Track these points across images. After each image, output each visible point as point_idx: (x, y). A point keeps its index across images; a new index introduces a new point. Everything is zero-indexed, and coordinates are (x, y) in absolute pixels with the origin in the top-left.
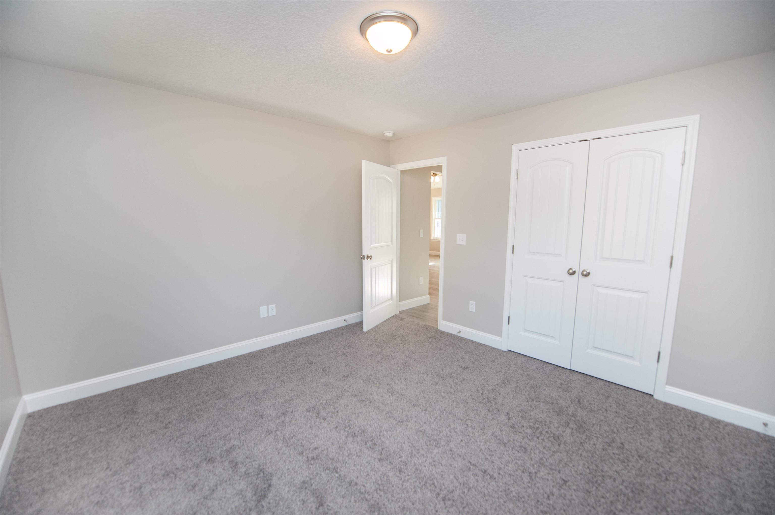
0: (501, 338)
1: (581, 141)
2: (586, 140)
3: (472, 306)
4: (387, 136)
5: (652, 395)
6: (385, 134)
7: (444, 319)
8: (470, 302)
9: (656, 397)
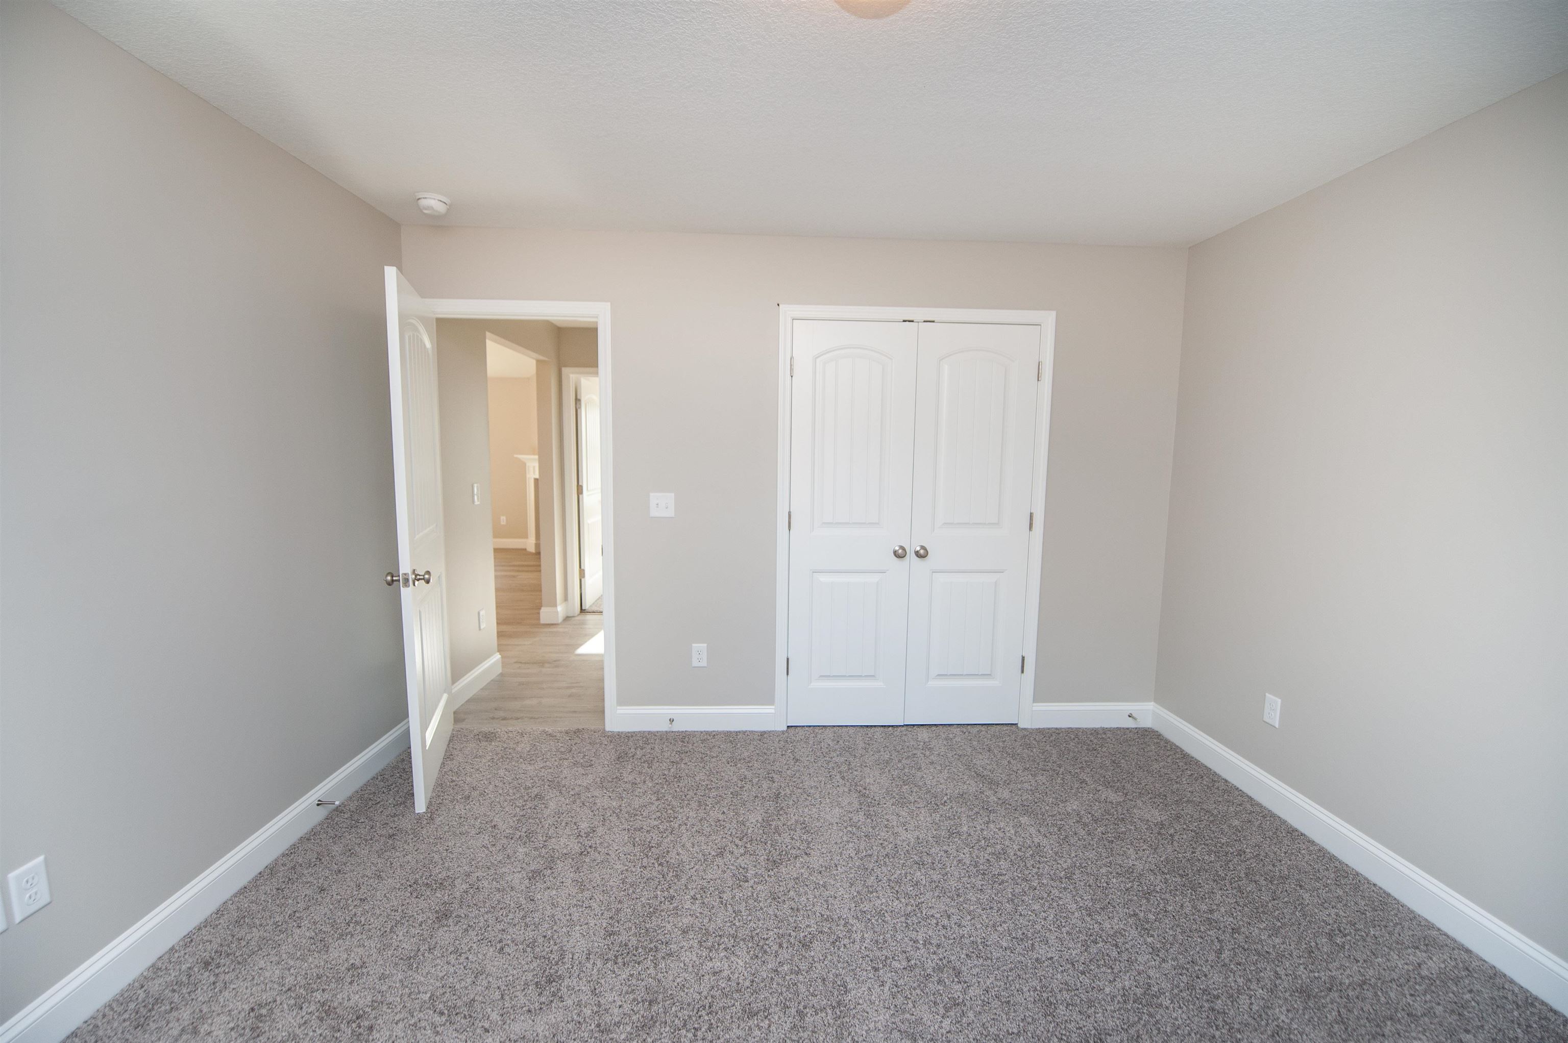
0: (773, 707)
1: (904, 321)
2: (912, 321)
3: (699, 653)
4: (428, 208)
5: (1016, 724)
6: (423, 203)
7: (622, 702)
8: (694, 645)
9: (1021, 726)
